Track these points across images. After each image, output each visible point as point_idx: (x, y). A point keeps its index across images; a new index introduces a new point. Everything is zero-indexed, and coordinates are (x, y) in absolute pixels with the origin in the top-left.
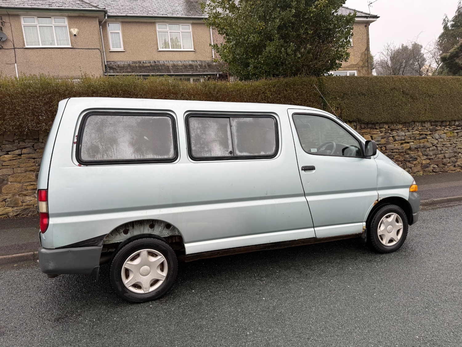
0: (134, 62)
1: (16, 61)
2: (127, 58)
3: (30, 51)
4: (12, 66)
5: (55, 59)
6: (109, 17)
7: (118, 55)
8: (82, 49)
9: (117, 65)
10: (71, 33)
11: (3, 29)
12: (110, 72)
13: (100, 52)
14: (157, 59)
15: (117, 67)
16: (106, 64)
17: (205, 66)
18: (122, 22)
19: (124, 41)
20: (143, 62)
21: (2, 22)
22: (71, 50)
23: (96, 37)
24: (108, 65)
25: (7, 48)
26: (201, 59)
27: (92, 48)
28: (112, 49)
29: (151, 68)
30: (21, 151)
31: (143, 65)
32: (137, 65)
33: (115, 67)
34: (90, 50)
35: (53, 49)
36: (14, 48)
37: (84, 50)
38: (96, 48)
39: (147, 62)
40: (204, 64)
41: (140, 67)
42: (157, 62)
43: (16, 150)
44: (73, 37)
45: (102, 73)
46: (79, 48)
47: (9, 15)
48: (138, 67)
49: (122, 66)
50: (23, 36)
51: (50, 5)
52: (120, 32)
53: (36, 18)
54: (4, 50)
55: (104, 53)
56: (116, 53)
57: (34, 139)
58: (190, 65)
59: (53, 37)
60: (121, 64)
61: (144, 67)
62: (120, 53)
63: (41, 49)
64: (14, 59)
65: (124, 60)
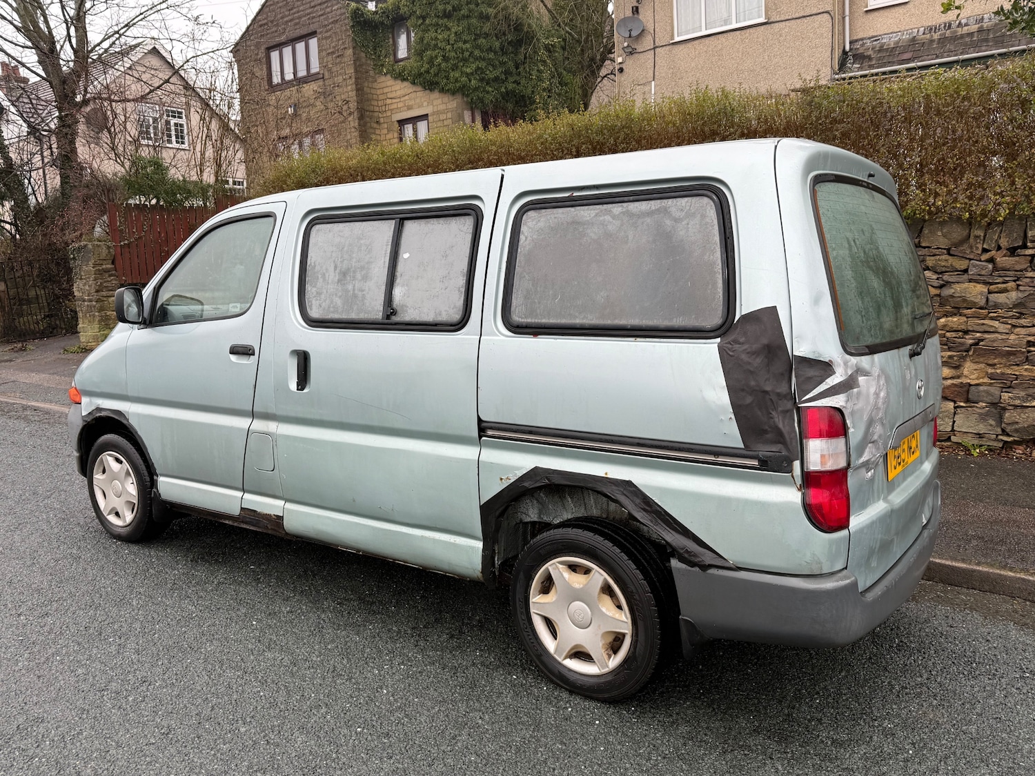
0: (932, 29)
1: (654, 75)
2: (914, 19)
3: (683, 46)
4: (647, 89)
5: (728, 57)
7: (888, 17)
8: (788, 20)
9: (878, 46)
11: (640, 10)
12: (850, 70)
13: (830, 20)
15: (875, 52)
16: (847, 48)
20: (960, 23)
22: (762, 27)
24: (855, 49)
25: (642, 50)
27: (814, 12)
28: (874, 4)
29: (975, 38)
31: (955, 32)
32: (936, 36)
33: (870, 52)
34: (808, 18)
35: (725, 35)
36: (654, 48)
37: (793, 21)
38: (823, 10)
39: (971, 21)
45: (829, 74)
46: (783, 19)
48: (936, 42)
49: (892, 46)
50: (672, 17)
54: (637, 55)
55: (847, 19)
56: (881, 12)
59: (729, 5)
60: (889, 41)
61: (955, 38)
62: (893, 10)
63: (703, 40)
64: (652, 72)
65: (903, 29)
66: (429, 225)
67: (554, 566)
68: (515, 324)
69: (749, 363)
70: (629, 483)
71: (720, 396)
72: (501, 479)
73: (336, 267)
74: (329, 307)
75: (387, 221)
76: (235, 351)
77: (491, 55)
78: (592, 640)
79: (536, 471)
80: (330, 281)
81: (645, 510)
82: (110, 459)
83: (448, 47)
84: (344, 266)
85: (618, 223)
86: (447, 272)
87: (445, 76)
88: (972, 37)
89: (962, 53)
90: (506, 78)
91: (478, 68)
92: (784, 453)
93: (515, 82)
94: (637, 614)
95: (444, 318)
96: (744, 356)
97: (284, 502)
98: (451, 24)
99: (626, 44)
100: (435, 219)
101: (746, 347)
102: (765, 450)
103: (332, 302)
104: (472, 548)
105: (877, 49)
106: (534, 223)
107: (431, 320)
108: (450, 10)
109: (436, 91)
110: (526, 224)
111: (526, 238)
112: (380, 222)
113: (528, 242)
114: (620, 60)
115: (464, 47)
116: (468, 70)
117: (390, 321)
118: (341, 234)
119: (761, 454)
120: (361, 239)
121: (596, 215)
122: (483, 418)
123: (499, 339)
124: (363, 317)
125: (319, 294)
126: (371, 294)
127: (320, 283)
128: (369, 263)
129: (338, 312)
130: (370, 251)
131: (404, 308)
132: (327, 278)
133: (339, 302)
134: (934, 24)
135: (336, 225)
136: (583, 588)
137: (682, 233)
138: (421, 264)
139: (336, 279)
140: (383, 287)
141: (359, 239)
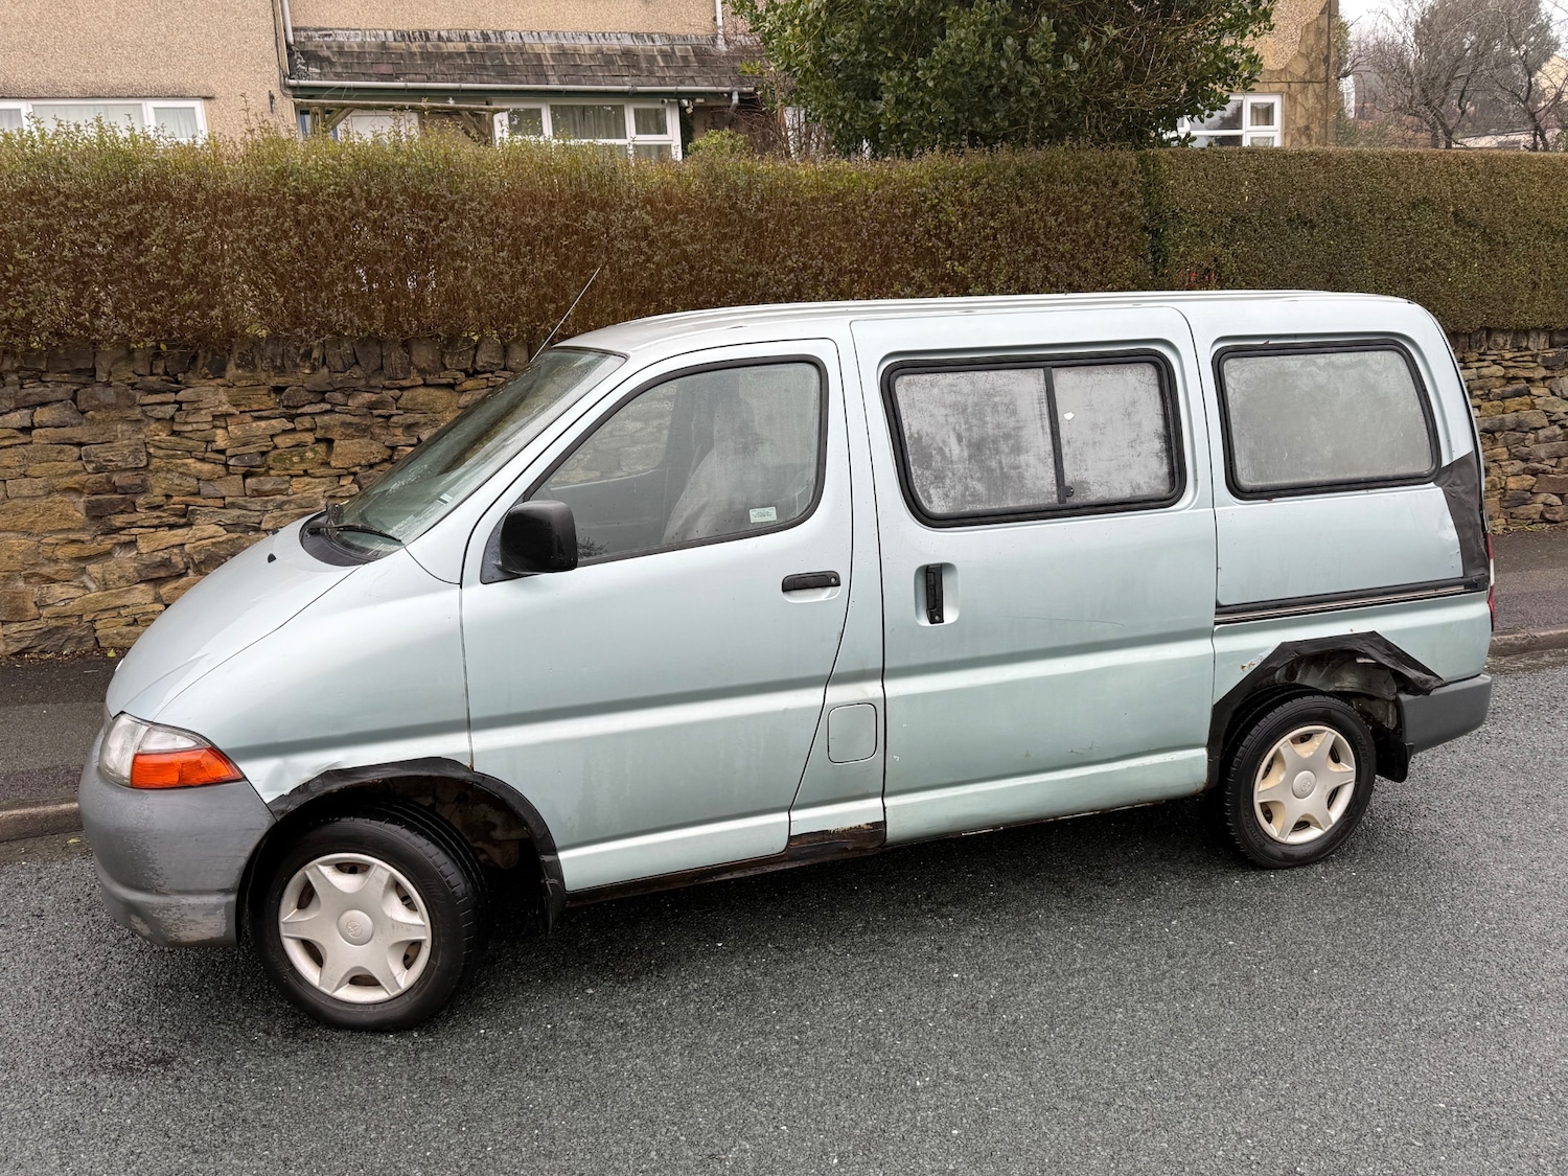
0: (404, 36)
2: (376, 15)
5: (88, 15)
9: (334, 44)
12: (307, 76)
14: (496, 22)
15: (333, 53)
16: (291, 39)
17: (685, 58)
20: (439, 35)
24: (300, 42)
26: (667, 29)
29: (469, 62)
30: (32, 415)
31: (438, 47)
32: (415, 47)
33: (326, 53)
39: (453, 36)
40: (680, 51)
41: (426, 56)
42: (492, 36)
43: (11, 411)
45: (277, 76)
48: (418, 57)
49: (357, 50)
57: (79, 371)
58: (627, 53)
60: (353, 41)
61: (442, 56)
65: (363, 27)
66: (1093, 375)
67: (1284, 744)
68: (1248, 489)
70: (1373, 634)
71: (1449, 533)
72: (1243, 667)
73: (960, 439)
74: (964, 496)
75: (1031, 370)
76: (792, 585)
78: (1314, 804)
79: (1283, 648)
80: (955, 458)
81: (1387, 655)
82: (327, 871)
84: (975, 436)
85: (1325, 374)
86: (1135, 434)
88: (464, 59)
92: (1486, 574)
95: (1145, 491)
96: (1463, 496)
97: (880, 799)
100: (1099, 367)
101: (1462, 487)
102: (1472, 575)
103: (967, 488)
104: (1196, 758)
105: (335, 49)
106: (1238, 373)
107: (1128, 496)
112: (1019, 371)
117: (1067, 505)
118: (954, 389)
119: (1471, 579)
120: (994, 396)
121: (1302, 365)
122: (1223, 603)
124: (1027, 504)
125: (939, 478)
126: (1032, 470)
127: (937, 462)
128: (1018, 429)
129: (980, 501)
130: (1014, 413)
131: (1083, 484)
132: (948, 454)
133: (980, 487)
134: (405, 28)
135: (941, 376)
136: (1312, 756)
137: (1385, 385)
138: (1094, 426)
139: (966, 454)
140: (1051, 461)
141: (989, 395)
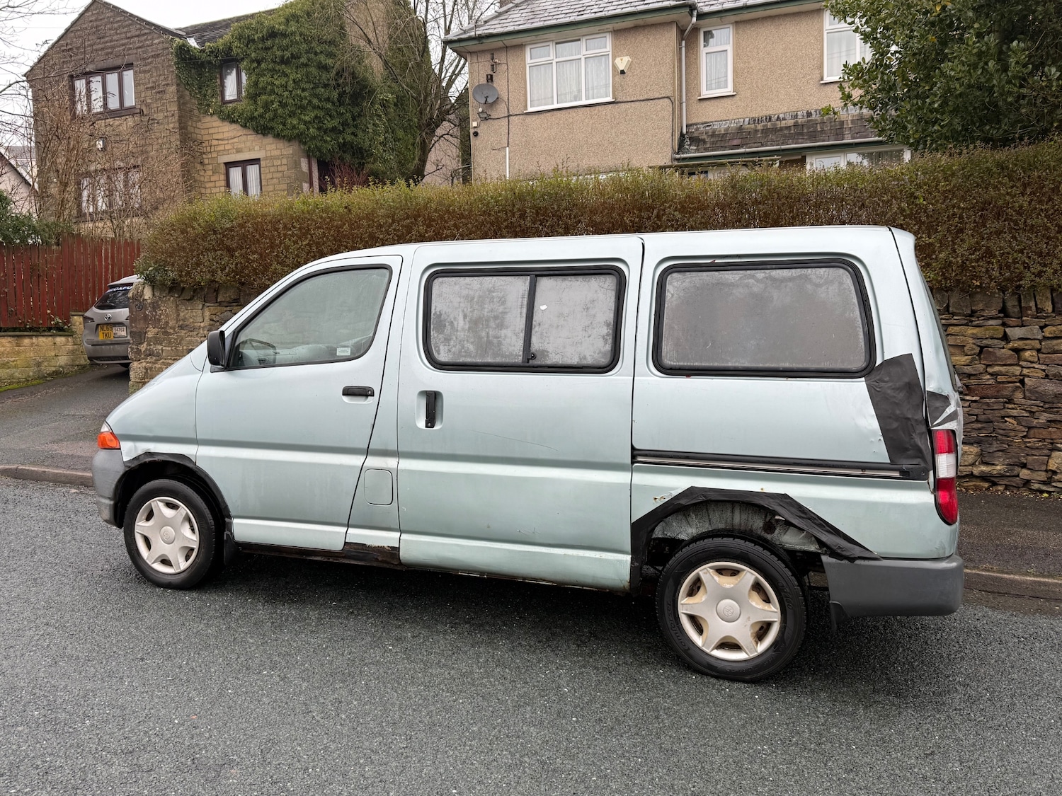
0: (756, 120)
1: (508, 142)
2: (740, 110)
3: (535, 117)
4: (501, 154)
5: (578, 131)
6: (701, 16)
7: (717, 106)
8: (633, 101)
9: (710, 131)
10: (614, 67)
11: (494, 79)
12: (688, 152)
13: (671, 105)
15: (708, 136)
16: (684, 131)
18: (737, 23)
19: (735, 71)
21: (493, 65)
22: (610, 106)
23: (667, 70)
24: (691, 132)
25: (496, 117)
27: (656, 96)
28: (706, 93)
29: (792, 132)
31: (775, 124)
32: (759, 126)
33: (704, 136)
34: (651, 101)
35: (576, 110)
36: (508, 116)
37: (637, 103)
38: (664, 96)
39: (788, 116)
41: (765, 131)
42: (814, 113)
44: (619, 77)
45: (670, 154)
46: (629, 100)
47: (507, 48)
48: (759, 133)
49: (723, 132)
50: (526, 88)
51: (582, 13)
52: (729, 48)
53: (552, 45)
54: (491, 121)
55: (684, 104)
56: (712, 101)
59: (579, 83)
60: (720, 127)
61: (775, 130)
62: (723, 101)
63: (555, 112)
64: (506, 138)
65: (731, 118)
66: (566, 282)
67: (705, 571)
68: (668, 367)
69: (895, 397)
70: (785, 496)
71: (870, 422)
72: (655, 499)
73: (465, 317)
74: (460, 352)
75: (521, 277)
76: (348, 392)
77: (329, 106)
78: (741, 631)
79: (691, 491)
80: (459, 329)
81: (800, 517)
82: (161, 504)
83: (286, 94)
84: (475, 316)
85: (762, 286)
86: (590, 322)
87: (282, 122)
88: (790, 130)
89: (783, 144)
90: (344, 129)
91: (316, 117)
92: (923, 465)
93: (353, 134)
94: (787, 604)
95: (589, 361)
96: (889, 391)
97: (399, 534)
98: (289, 71)
99: (480, 110)
100: (572, 277)
101: (890, 384)
102: (906, 464)
103: (463, 347)
104: (620, 561)
105: (710, 134)
107: (576, 363)
108: (288, 57)
109: (270, 135)
110: (671, 284)
111: (673, 295)
112: (513, 277)
113: (674, 299)
114: (475, 124)
115: (303, 95)
116: (307, 118)
117: (530, 364)
118: (468, 286)
119: (904, 467)
120: (493, 292)
121: (741, 278)
122: (637, 446)
123: (652, 381)
124: (501, 361)
125: (447, 340)
126: (508, 340)
127: (448, 330)
128: (504, 313)
129: (471, 357)
130: (504, 303)
131: (544, 353)
132: (456, 326)
133: (471, 347)
134: (757, 115)
135: (462, 278)
136: (732, 588)
137: (823, 295)
138: (560, 315)
139: (467, 327)
140: (522, 335)
141: (490, 291)
